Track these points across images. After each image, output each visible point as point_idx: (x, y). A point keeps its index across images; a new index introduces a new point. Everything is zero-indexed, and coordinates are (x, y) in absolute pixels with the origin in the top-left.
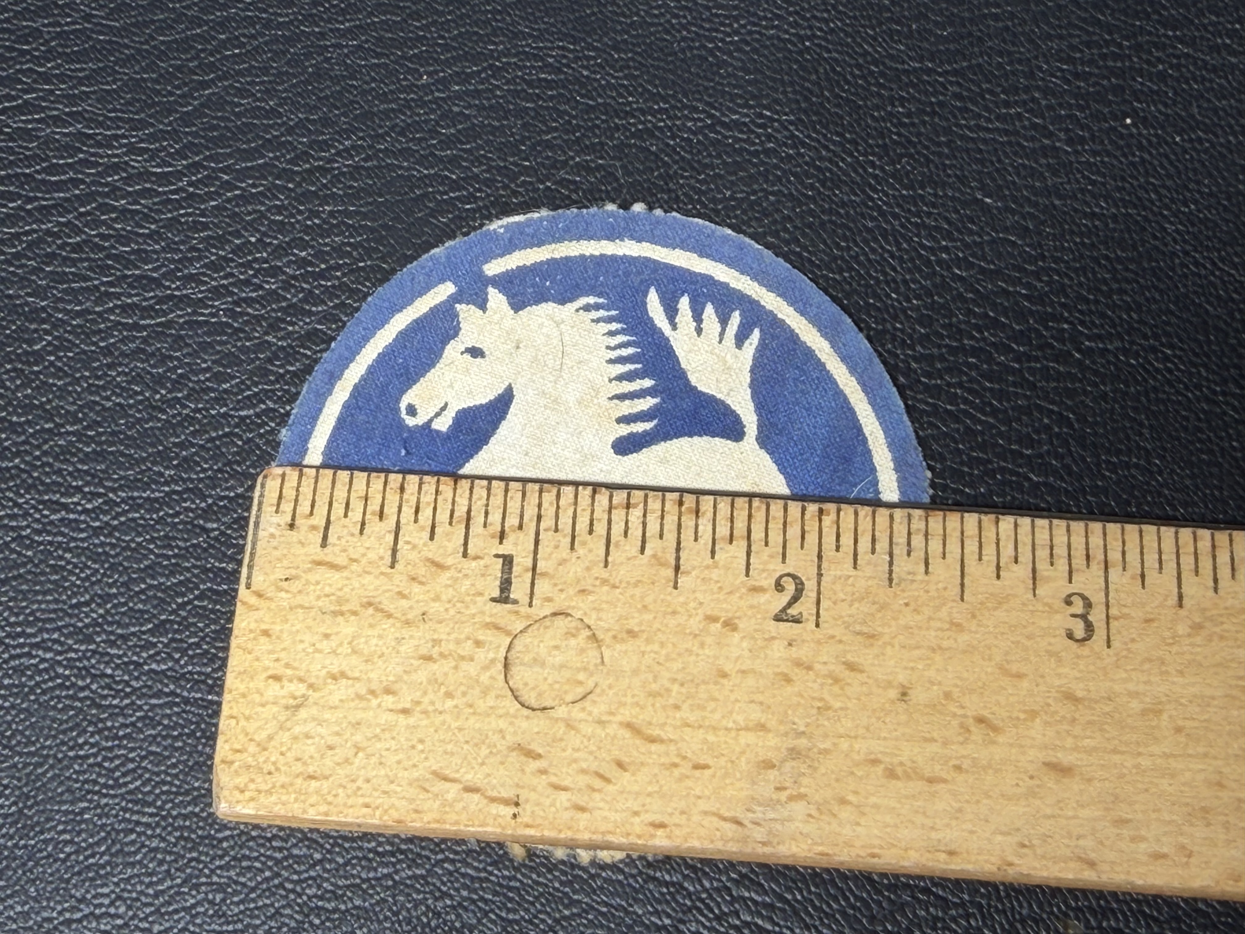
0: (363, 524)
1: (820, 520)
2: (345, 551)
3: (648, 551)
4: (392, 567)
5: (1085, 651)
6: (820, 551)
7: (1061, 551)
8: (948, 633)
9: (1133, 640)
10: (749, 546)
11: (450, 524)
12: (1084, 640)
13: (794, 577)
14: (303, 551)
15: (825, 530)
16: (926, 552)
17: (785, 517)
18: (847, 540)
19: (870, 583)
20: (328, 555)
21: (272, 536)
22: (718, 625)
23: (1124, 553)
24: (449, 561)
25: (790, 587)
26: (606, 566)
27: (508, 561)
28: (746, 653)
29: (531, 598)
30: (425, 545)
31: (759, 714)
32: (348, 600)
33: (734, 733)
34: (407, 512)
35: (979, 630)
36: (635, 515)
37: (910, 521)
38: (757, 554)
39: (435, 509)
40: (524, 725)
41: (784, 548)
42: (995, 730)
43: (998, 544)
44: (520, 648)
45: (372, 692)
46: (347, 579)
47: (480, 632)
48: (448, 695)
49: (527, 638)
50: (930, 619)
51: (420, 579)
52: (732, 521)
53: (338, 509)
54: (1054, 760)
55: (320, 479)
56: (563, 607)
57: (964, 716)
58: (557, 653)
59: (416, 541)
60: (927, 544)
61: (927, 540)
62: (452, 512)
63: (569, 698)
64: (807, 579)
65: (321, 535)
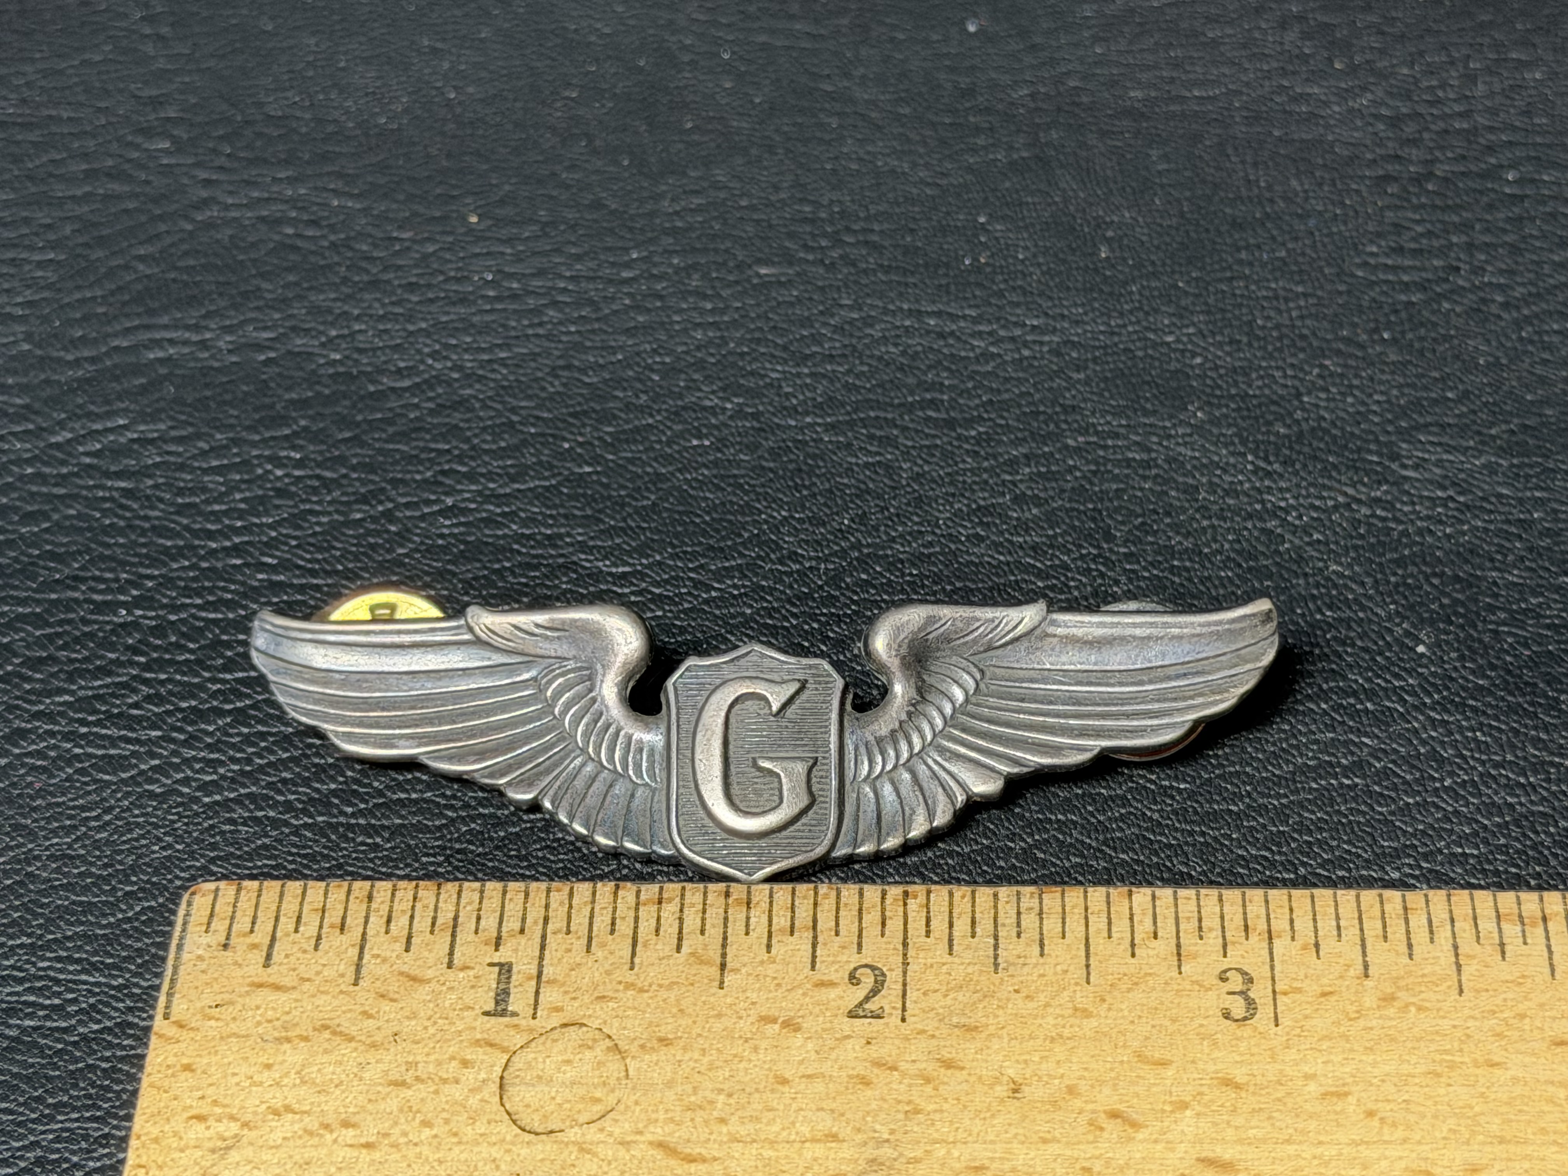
0: (319, 939)
1: (905, 904)
2: (294, 970)
3: (685, 949)
4: (356, 984)
5: (1246, 1031)
6: (905, 938)
7: (1211, 922)
8: (1072, 1020)
9: (1306, 1017)
10: (815, 937)
11: (432, 932)
12: (1245, 1019)
13: (873, 968)
14: (239, 973)
15: (911, 915)
16: (1041, 934)
17: (861, 903)
18: (939, 924)
19: (970, 970)
20: (273, 974)
21: (200, 958)
22: (777, 1027)
23: (1292, 921)
24: (430, 974)
25: (868, 981)
26: (632, 969)
27: (505, 969)
28: (813, 1056)
29: (535, 1009)
30: (398, 958)
31: (829, 1123)
32: (297, 1025)
33: (797, 1145)
34: (376, 923)
35: (1110, 1014)
36: (670, 910)
37: (1019, 899)
38: (825, 944)
39: (412, 917)
40: (524, 1152)
41: (860, 936)
42: (1135, 1125)
43: (1131, 919)
44: (521, 1066)
45: (327, 1127)
46: (296, 1000)
47: (468, 1051)
48: (426, 1124)
49: (529, 1055)
50: (1047, 1005)
51: (391, 995)
52: (793, 912)
53: (287, 924)
54: (1211, 1155)
55: (264, 892)
56: (576, 1018)
57: (1094, 1112)
58: (568, 1068)
59: (388, 954)
60: (1041, 923)
61: (1041, 919)
62: (434, 919)
63: (582, 1119)
64: (891, 970)
65: (264, 954)
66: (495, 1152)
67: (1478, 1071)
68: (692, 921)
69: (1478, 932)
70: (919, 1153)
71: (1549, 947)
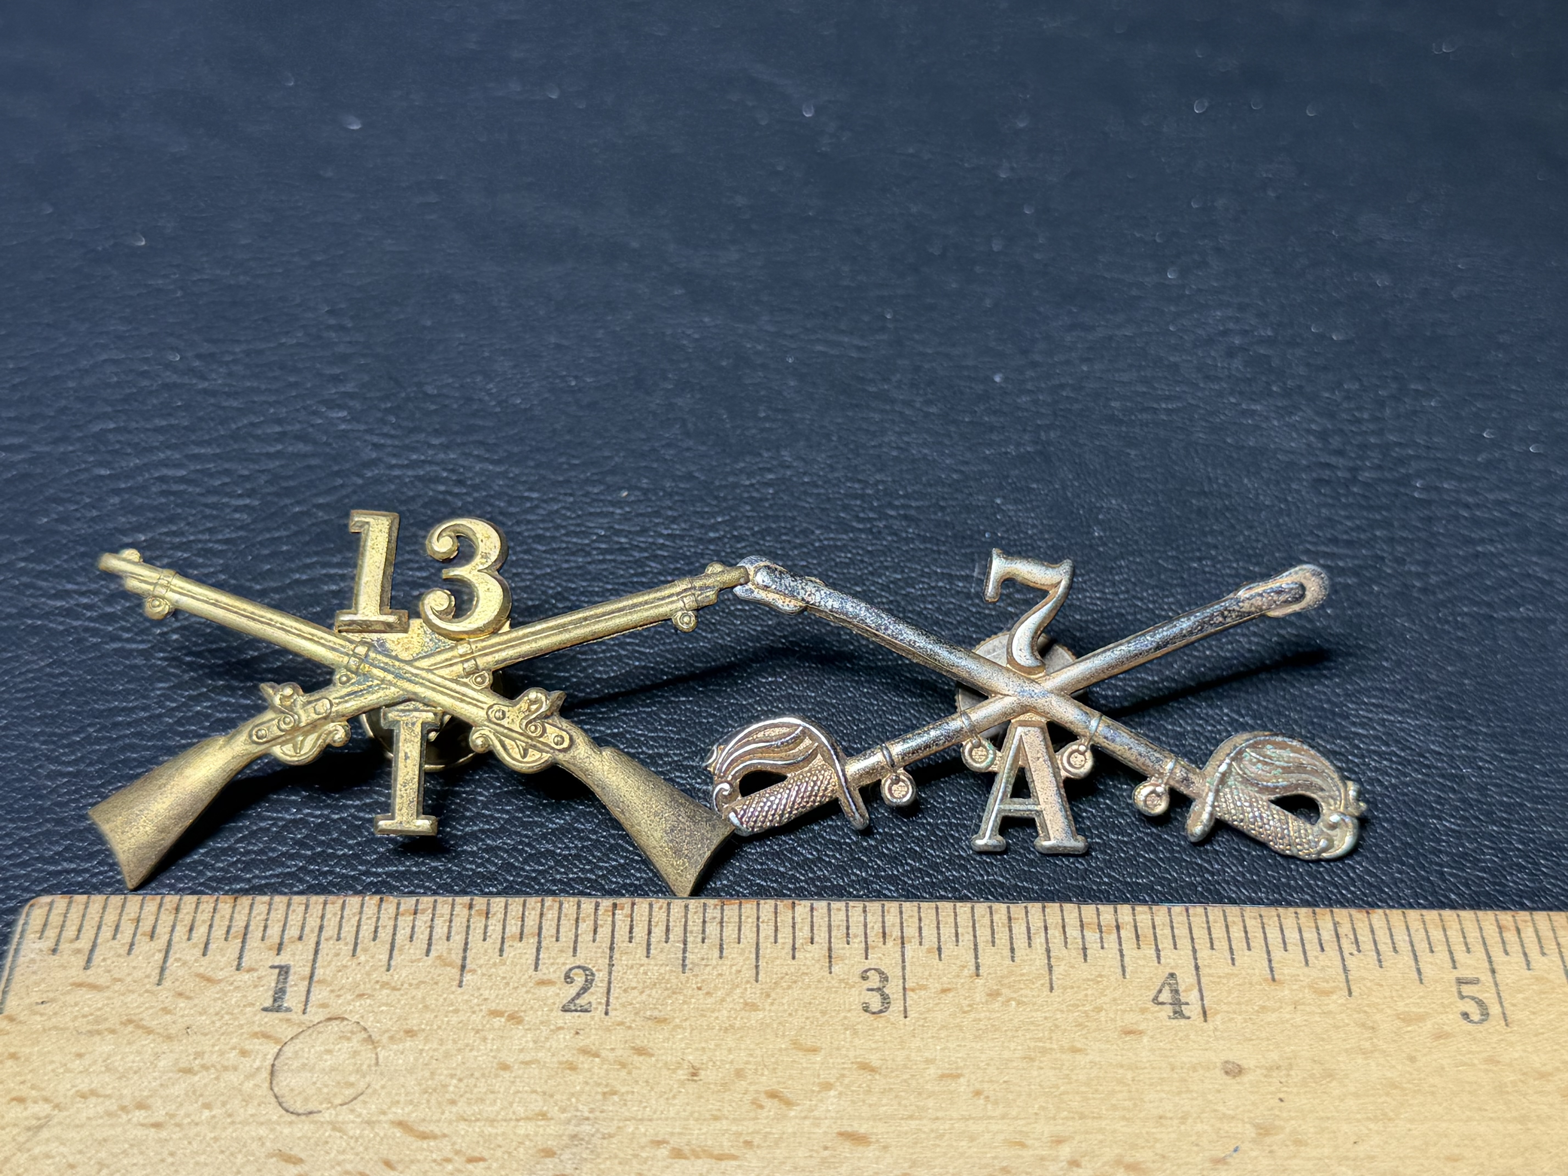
0: (132, 945)
1: (614, 914)
2: (109, 971)
3: (433, 954)
4: (158, 984)
5: (880, 1022)
6: (612, 943)
7: (856, 929)
8: (743, 1013)
9: (929, 1010)
10: (539, 942)
11: (226, 939)
12: (881, 1011)
13: (585, 969)
14: (63, 974)
15: (618, 924)
16: (721, 940)
17: (578, 914)
18: (640, 932)
19: (663, 970)
20: (91, 976)
21: (33, 961)
22: (503, 1020)
23: (920, 929)
24: (221, 975)
25: (580, 980)
26: (388, 970)
27: (284, 971)
28: (531, 1045)
29: (306, 1005)
30: (196, 961)
31: (541, 1103)
32: (106, 1019)
33: (513, 1123)
34: (181, 931)
35: (773, 1008)
36: (423, 920)
37: (705, 910)
38: (547, 948)
39: (211, 926)
40: (286, 1131)
41: (576, 942)
42: (789, 1103)
43: (794, 927)
44: (290, 1055)
45: (123, 1109)
46: (109, 998)
47: (247, 1042)
48: (207, 1106)
49: (298, 1044)
50: (723, 1000)
51: (187, 994)
52: (523, 921)
53: (107, 932)
54: (849, 1129)
55: (91, 904)
56: (339, 1012)
57: (757, 1092)
58: (328, 1057)
59: (188, 958)
60: (722, 930)
61: (722, 926)
62: (229, 927)
63: (338, 1101)
64: (598, 970)
65: (86, 958)
66: (262, 1131)
67: (1064, 1056)
68: (440, 929)
69: (1066, 938)
70: (612, 1130)
71: (1121, 951)
